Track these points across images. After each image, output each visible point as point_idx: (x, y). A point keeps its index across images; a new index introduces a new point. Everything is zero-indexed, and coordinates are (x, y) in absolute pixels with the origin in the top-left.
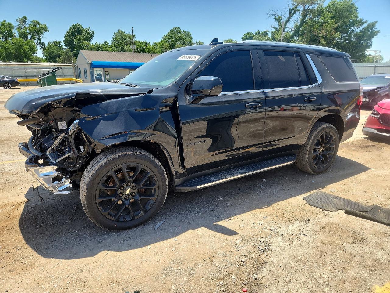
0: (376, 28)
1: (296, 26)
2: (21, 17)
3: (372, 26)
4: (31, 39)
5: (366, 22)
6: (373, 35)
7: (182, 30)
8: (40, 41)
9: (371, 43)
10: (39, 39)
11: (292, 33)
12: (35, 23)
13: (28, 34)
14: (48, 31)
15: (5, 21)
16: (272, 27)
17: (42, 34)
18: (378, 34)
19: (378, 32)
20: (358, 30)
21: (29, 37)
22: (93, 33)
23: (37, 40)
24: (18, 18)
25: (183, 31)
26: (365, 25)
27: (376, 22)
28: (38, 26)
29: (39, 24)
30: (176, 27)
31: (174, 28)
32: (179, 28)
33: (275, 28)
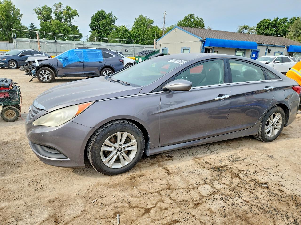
2: (58, 3)
4: (65, 21)
8: (71, 24)
10: (70, 22)
12: (69, 9)
13: (62, 17)
14: (78, 16)
15: (46, 6)
17: (73, 18)
21: (63, 20)
22: (116, 18)
23: (69, 23)
24: (55, 4)
28: (70, 11)
29: (71, 10)
30: (191, 14)
31: (189, 14)
32: (193, 14)
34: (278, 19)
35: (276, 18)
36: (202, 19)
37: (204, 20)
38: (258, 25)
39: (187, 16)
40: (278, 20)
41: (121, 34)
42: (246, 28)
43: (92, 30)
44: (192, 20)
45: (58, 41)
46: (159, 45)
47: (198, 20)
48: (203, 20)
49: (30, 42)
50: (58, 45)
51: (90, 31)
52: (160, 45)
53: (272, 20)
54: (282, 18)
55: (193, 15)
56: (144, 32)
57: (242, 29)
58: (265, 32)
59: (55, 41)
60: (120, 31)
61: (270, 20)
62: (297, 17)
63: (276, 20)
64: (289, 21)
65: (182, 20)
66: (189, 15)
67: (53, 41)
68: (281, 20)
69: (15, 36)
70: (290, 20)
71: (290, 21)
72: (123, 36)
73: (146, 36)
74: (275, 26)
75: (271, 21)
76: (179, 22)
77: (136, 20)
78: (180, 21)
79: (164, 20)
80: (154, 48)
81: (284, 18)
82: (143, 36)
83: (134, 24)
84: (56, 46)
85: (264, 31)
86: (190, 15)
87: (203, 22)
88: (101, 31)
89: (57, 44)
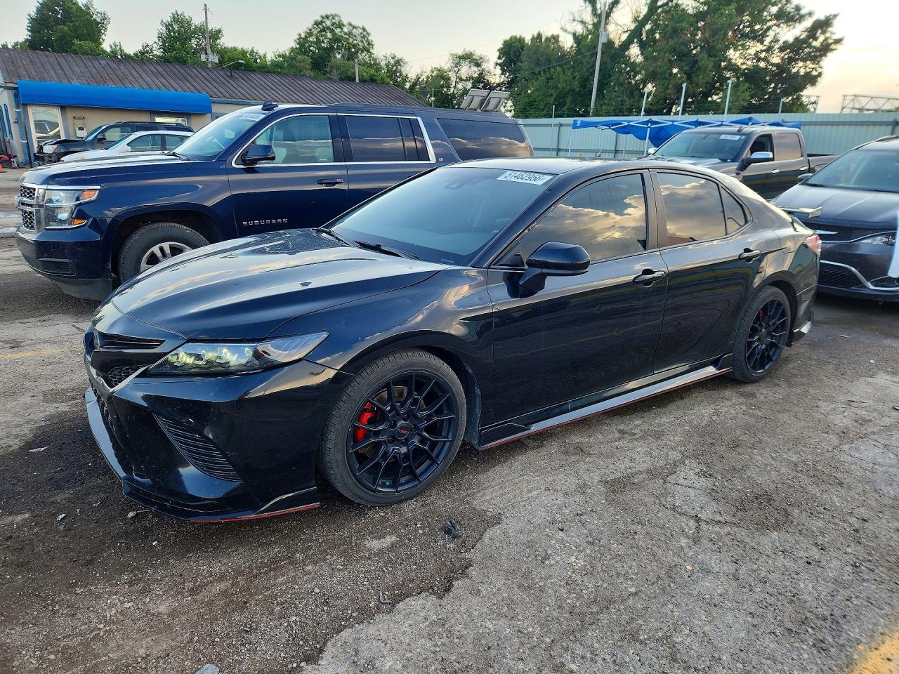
0: (833, 33)
1: (636, 20)
3: (824, 24)
5: (810, 14)
6: (825, 49)
7: (345, 23)
9: (820, 70)
11: (624, 37)
16: (574, 20)
18: (838, 46)
19: (838, 41)
20: (789, 34)
22: (105, 19)
25: (350, 24)
26: (808, 23)
27: (835, 16)
30: (329, 14)
31: (324, 15)
32: (336, 15)
33: (582, 22)
34: (539, 35)
35: (535, 35)
36: (364, 29)
37: (368, 30)
38: (499, 51)
39: (319, 19)
47: (353, 31)
53: (528, 39)
54: (549, 35)
55: (337, 18)
66: (323, 17)
68: (548, 39)
76: (300, 35)
77: (164, 29)
86: (327, 17)
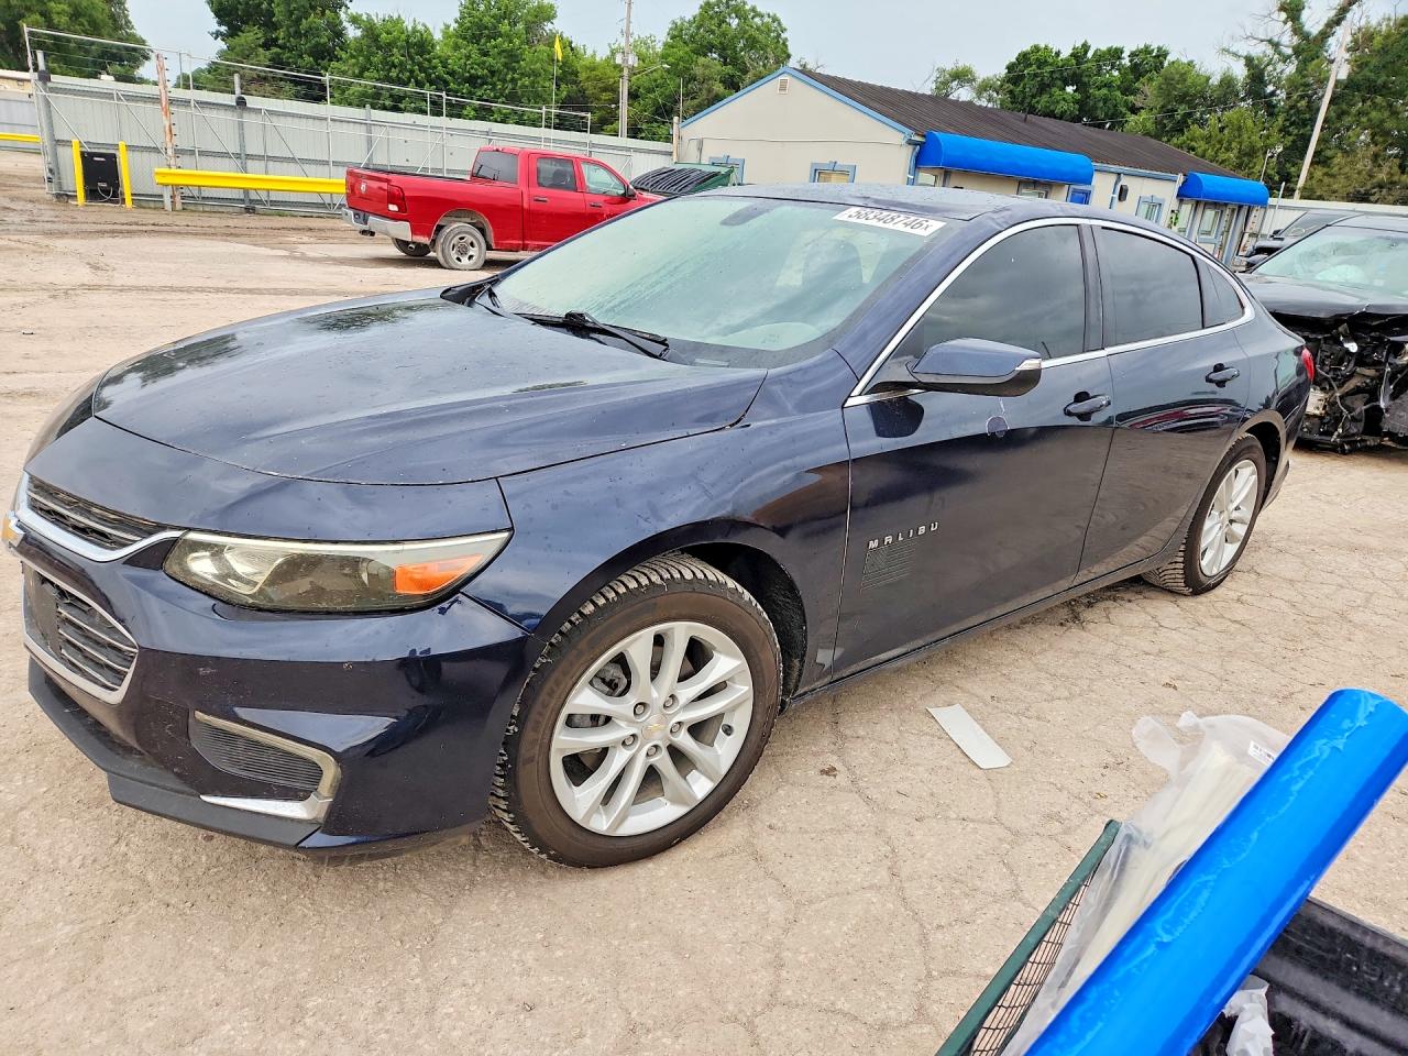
33: (1270, 41)
34: (1086, 47)
35: (1079, 45)
36: (775, 19)
37: (784, 25)
38: (1008, 68)
40: (1090, 55)
41: (401, 63)
42: (962, 76)
43: (223, 29)
44: (734, 22)
45: (252, 101)
46: (694, 145)
47: (757, 20)
48: (779, 24)
49: (119, 99)
50: (248, 118)
51: (217, 35)
52: (701, 142)
53: (1066, 53)
54: (1104, 48)
56: (518, 62)
57: (945, 84)
58: (1037, 102)
59: (241, 103)
60: (390, 45)
61: (1058, 54)
62: (1154, 46)
63: (1079, 55)
64: (1126, 62)
65: (689, 17)
67: (230, 99)
68: (1100, 57)
69: (42, 65)
70: (1133, 55)
71: (1130, 61)
72: (412, 72)
73: (526, 81)
74: (1075, 79)
75: (1062, 56)
76: (674, 23)
78: (681, 19)
79: (625, 15)
80: (671, 154)
81: (1109, 50)
82: (513, 80)
83: (458, 15)
84: (241, 125)
85: (1034, 101)
87: (783, 36)
88: (277, 39)
89: (246, 115)
